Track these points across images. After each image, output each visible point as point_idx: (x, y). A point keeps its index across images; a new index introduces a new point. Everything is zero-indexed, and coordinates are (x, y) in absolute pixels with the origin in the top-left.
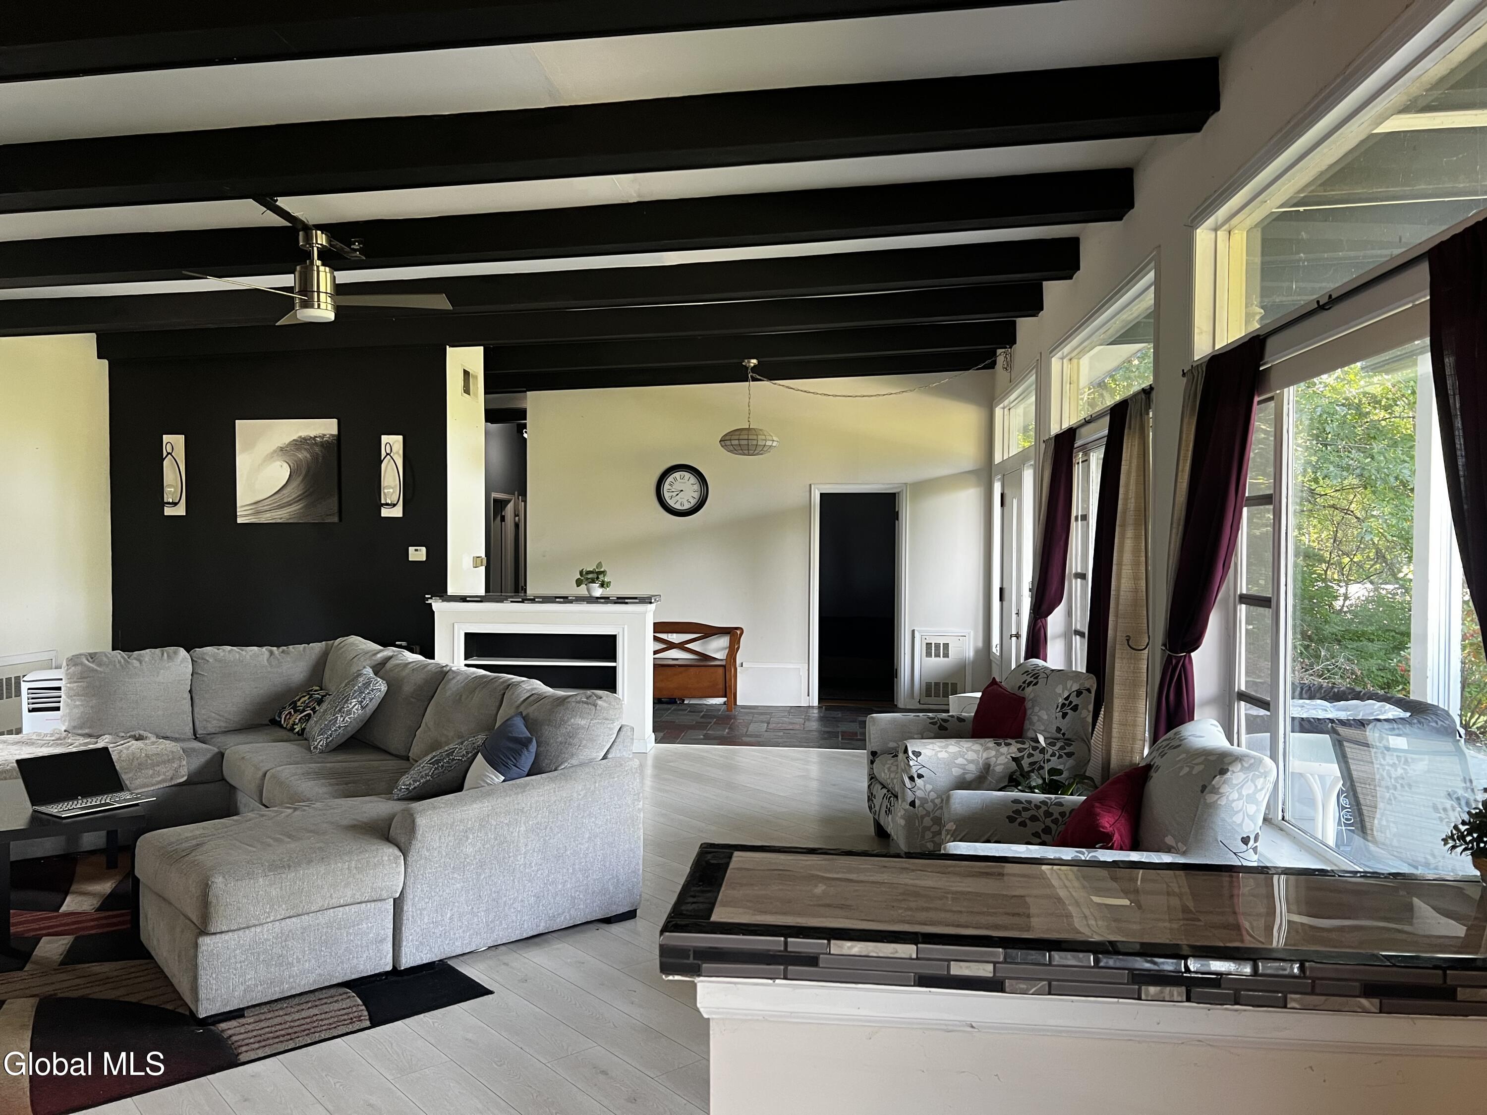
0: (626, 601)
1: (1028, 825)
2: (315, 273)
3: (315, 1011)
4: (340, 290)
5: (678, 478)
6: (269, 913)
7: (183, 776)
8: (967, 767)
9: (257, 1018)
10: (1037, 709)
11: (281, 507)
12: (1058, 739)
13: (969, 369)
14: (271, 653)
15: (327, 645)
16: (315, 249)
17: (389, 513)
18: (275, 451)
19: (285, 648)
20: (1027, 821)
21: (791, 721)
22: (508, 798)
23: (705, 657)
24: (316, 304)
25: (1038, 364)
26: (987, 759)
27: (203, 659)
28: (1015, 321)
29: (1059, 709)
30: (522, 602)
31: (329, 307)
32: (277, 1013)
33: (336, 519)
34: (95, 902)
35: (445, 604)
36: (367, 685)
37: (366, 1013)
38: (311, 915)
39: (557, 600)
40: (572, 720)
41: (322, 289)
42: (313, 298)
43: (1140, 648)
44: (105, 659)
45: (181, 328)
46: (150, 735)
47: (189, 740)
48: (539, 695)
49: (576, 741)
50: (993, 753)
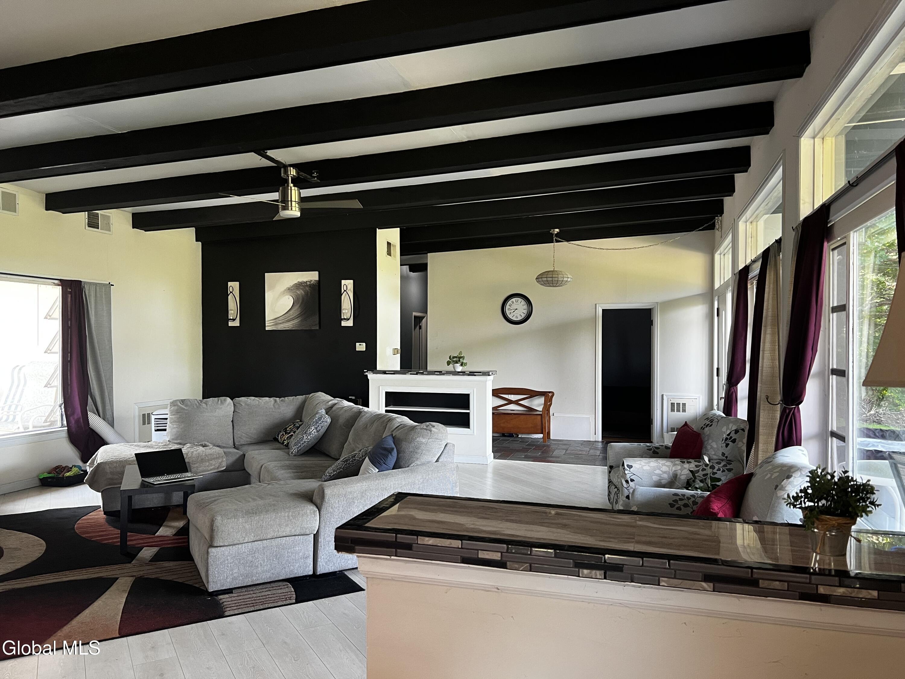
0: (475, 374)
1: (682, 509)
2: (290, 191)
3: (269, 593)
4: (303, 200)
5: (514, 302)
6: (244, 537)
7: (223, 467)
8: (662, 476)
9: (239, 594)
10: (710, 441)
11: (289, 321)
12: (722, 460)
13: (693, 231)
14: (276, 401)
15: (306, 397)
16: (290, 177)
17: (346, 324)
18: (285, 290)
19: (283, 398)
20: (682, 507)
21: (581, 449)
22: (377, 481)
23: (530, 409)
24: (290, 208)
25: (732, 226)
26: (675, 471)
27: (239, 404)
28: (723, 200)
29: (723, 441)
30: (417, 374)
31: (297, 209)
32: (249, 593)
33: (317, 328)
34: (173, 531)
35: (375, 375)
36: (320, 419)
37: (295, 596)
38: (268, 540)
39: (436, 373)
40: (418, 439)
41: (293, 199)
42: (288, 204)
43: (776, 403)
44: (189, 403)
45: (234, 223)
46: (210, 444)
47: (230, 448)
48: (404, 425)
49: (419, 451)
50: (679, 467)
